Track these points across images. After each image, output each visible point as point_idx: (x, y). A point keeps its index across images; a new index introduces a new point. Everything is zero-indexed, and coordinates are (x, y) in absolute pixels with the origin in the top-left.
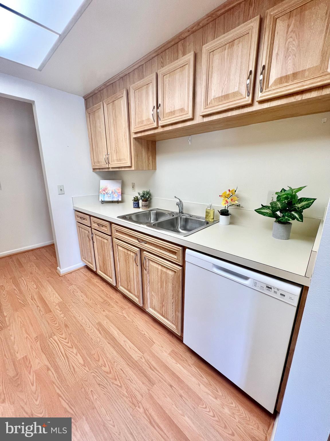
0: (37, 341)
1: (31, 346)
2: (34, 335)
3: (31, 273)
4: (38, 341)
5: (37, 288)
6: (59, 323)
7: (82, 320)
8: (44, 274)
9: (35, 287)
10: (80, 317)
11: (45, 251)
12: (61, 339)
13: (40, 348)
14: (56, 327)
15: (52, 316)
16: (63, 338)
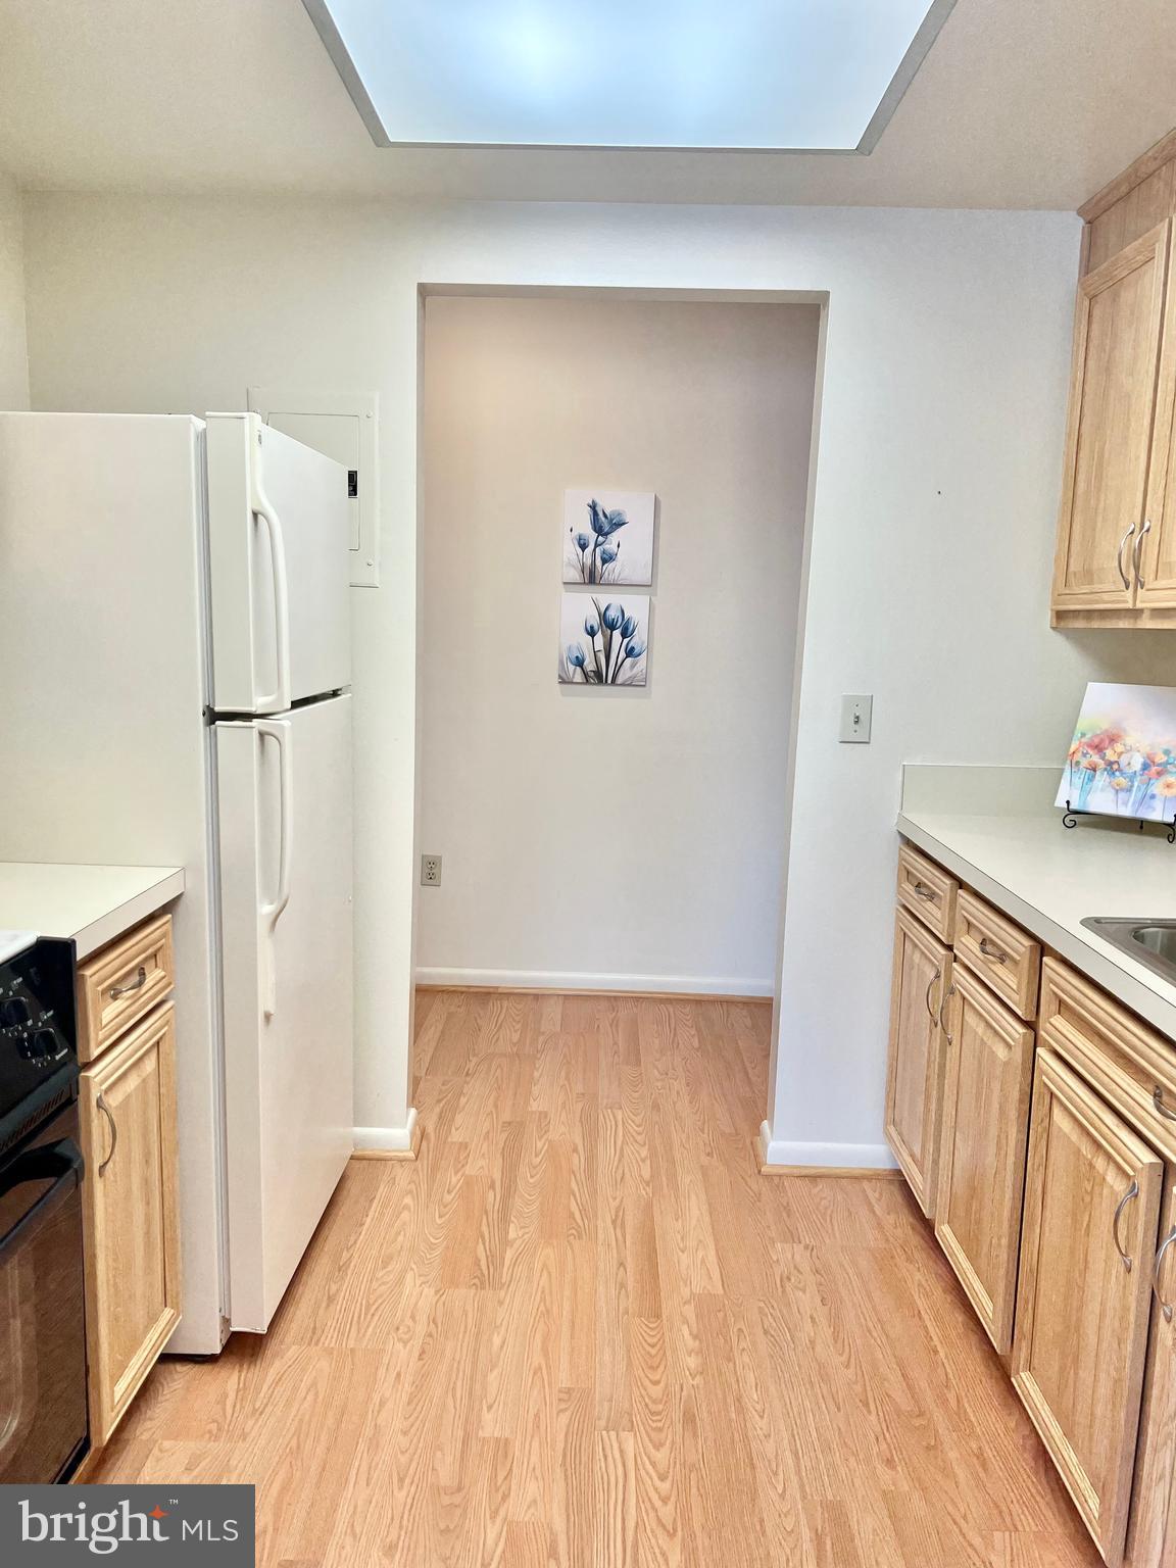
0: (563, 1406)
1: (537, 1416)
2: (564, 1379)
3: (656, 1107)
4: (566, 1409)
5: (648, 1185)
6: (667, 1385)
7: (767, 1436)
8: (703, 1131)
9: (646, 1173)
10: (762, 1417)
11: (748, 1022)
12: (647, 1462)
13: (562, 1446)
14: (650, 1397)
15: (655, 1340)
16: (653, 1464)
